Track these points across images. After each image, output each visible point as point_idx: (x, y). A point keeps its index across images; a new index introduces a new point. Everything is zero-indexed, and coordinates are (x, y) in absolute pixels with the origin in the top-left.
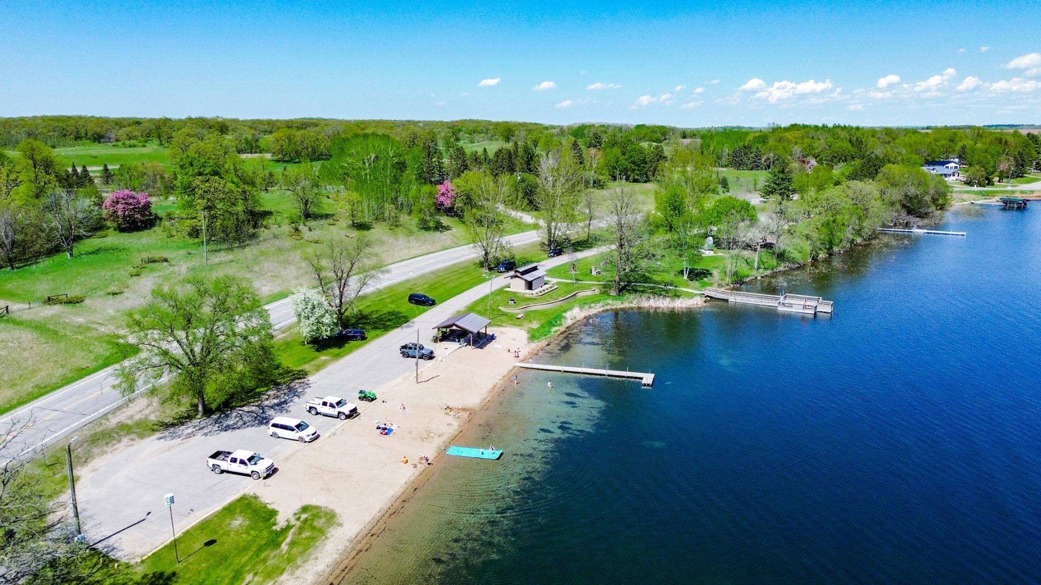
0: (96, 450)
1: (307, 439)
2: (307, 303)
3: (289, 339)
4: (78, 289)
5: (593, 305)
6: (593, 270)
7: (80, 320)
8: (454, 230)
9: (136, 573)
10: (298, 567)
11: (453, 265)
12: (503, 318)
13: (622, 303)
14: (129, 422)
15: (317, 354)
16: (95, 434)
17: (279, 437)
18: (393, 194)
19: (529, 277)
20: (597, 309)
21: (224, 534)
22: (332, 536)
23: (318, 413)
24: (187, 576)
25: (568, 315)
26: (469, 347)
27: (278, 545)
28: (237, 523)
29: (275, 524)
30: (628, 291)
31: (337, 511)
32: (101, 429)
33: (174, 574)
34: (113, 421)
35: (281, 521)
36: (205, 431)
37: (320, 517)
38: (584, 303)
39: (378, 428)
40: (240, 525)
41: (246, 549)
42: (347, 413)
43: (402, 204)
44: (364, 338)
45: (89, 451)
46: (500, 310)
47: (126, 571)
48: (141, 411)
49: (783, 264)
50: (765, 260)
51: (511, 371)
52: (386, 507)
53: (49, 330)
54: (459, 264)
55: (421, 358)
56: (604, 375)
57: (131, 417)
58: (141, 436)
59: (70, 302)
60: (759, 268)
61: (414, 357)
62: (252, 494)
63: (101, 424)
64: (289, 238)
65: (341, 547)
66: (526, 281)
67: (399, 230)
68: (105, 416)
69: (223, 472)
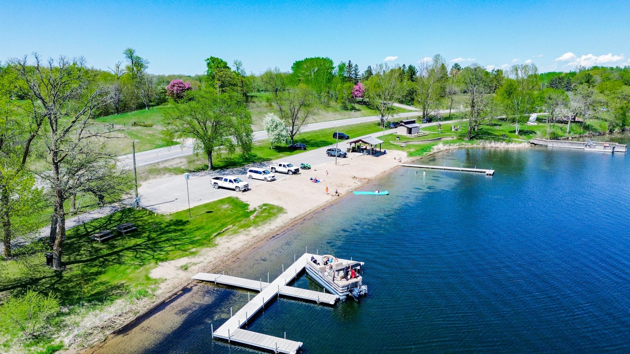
0: (151, 176)
1: (269, 179)
2: (273, 122)
3: (262, 146)
4: (150, 121)
5: (452, 144)
6: (453, 127)
7: (150, 132)
8: (363, 111)
9: (166, 219)
10: (259, 226)
11: (361, 123)
12: (393, 146)
13: (472, 144)
14: (170, 167)
15: (277, 153)
16: (152, 169)
17: (253, 179)
18: (327, 89)
19: (410, 126)
20: (455, 147)
21: (217, 210)
22: (280, 216)
23: (276, 172)
24: (195, 223)
25: (435, 147)
26: (369, 156)
27: (248, 216)
28: (226, 206)
29: (247, 209)
30: (477, 139)
31: (284, 207)
32: (155, 167)
33: (188, 221)
34: (162, 166)
35: (251, 208)
36: (212, 175)
37: (274, 209)
38: (446, 143)
39: (312, 179)
40: (227, 207)
41: (229, 216)
42: (293, 171)
43: (332, 95)
44: (305, 149)
45: (147, 176)
46: (390, 143)
47: (161, 217)
48: (177, 164)
49: (588, 132)
50: (575, 129)
51: (396, 167)
52: (314, 209)
53: (133, 135)
54: (365, 123)
55: (339, 156)
56: (459, 170)
57: (172, 166)
58: (176, 174)
59: (145, 126)
60: (569, 132)
61: (335, 156)
62: (235, 197)
63: (155, 166)
64: (265, 108)
65: (286, 221)
66: (408, 128)
67: (330, 109)
68: (158, 163)
69: (220, 187)
